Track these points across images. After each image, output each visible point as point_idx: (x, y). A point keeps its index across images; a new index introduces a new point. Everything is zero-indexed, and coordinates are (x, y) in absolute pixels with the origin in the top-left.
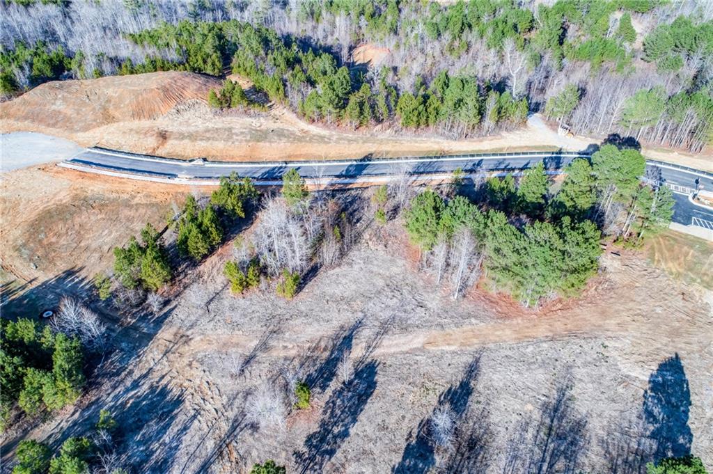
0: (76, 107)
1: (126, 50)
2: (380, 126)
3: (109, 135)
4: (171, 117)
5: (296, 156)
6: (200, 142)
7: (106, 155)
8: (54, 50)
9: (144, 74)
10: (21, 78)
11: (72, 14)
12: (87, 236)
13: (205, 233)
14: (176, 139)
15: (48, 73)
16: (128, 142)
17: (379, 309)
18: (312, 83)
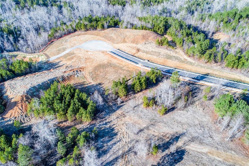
0: (117, 36)
1: (136, 22)
2: (216, 64)
3: (123, 46)
4: (142, 45)
5: (180, 67)
6: (149, 55)
7: (120, 52)
8: (117, 19)
9: (139, 30)
10: (106, 25)
11: (125, 9)
12: (108, 75)
13: (141, 84)
14: (142, 52)
15: (113, 25)
16: (128, 50)
17: (193, 132)
18: (194, 43)
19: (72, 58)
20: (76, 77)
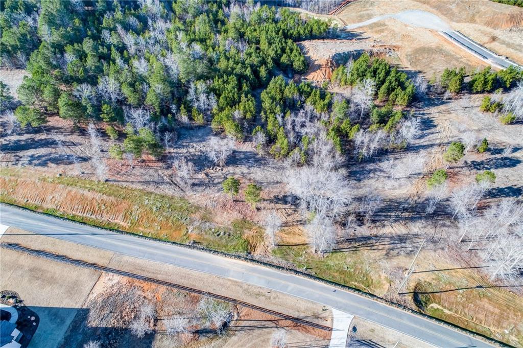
0: (460, 10)
4: (504, 31)
6: (510, 49)
12: (434, 63)
13: (486, 82)
14: (500, 43)
16: (474, 35)
19: (382, 31)
20: (388, 56)
